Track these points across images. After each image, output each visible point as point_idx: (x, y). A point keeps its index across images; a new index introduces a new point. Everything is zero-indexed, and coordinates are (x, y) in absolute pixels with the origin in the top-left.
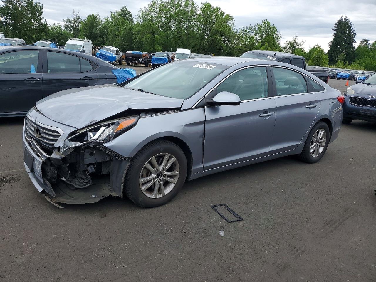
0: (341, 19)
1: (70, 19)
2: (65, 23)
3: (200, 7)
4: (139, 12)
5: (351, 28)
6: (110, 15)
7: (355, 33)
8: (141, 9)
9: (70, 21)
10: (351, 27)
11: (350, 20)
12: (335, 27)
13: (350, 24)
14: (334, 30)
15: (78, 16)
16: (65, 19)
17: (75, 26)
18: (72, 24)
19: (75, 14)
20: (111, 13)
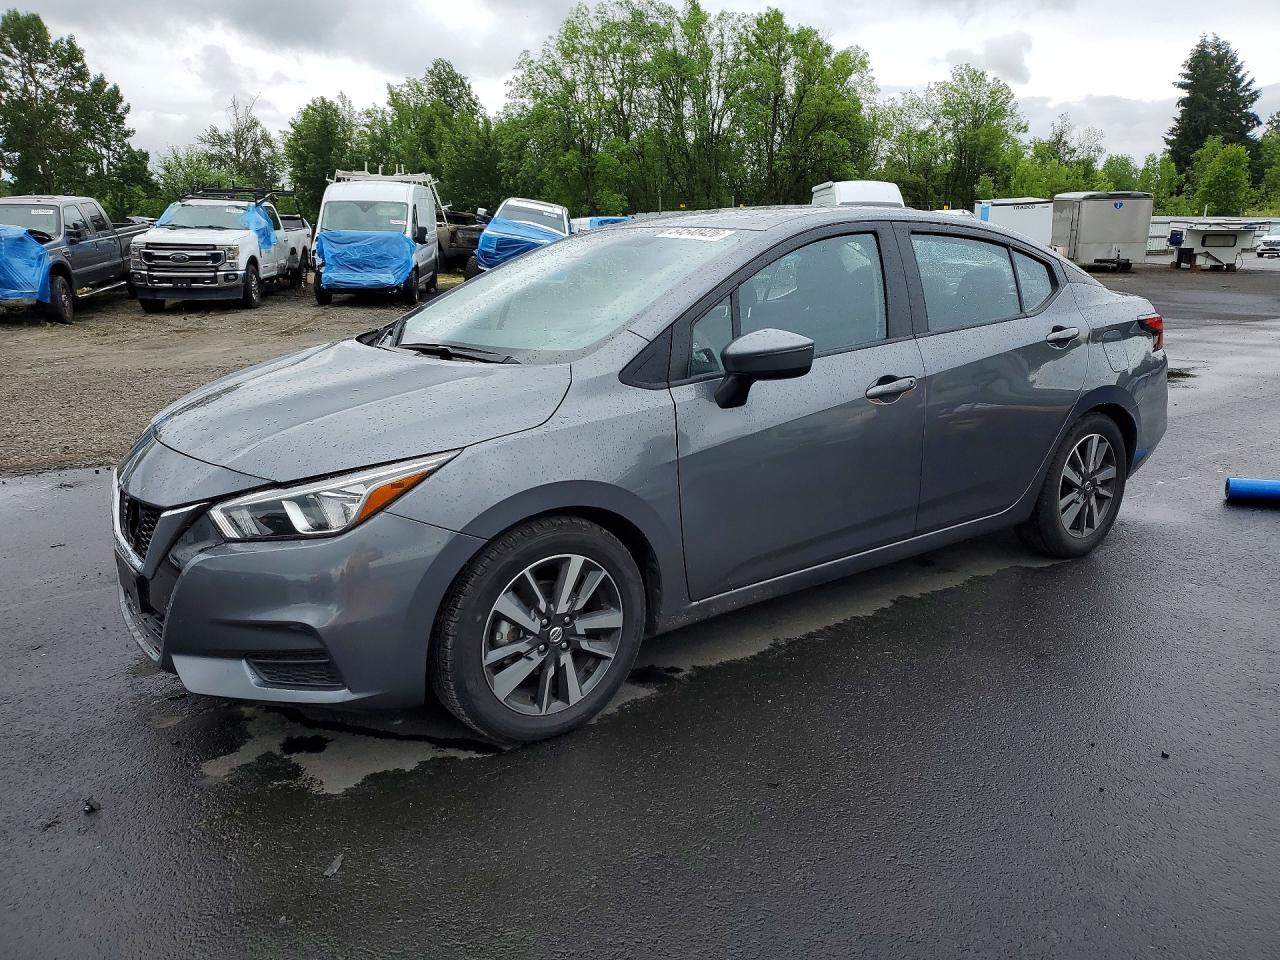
0: (1203, 46)
1: (222, 132)
2: (206, 147)
4: (520, 66)
5: (1240, 76)
6: (387, 98)
7: (1256, 92)
8: (523, 57)
9: (222, 141)
10: (1237, 72)
11: (1233, 47)
12: (1186, 76)
13: (1232, 61)
14: (1182, 86)
15: (252, 118)
16: (203, 134)
17: (241, 155)
18: (233, 150)
19: (241, 111)
20: (389, 87)
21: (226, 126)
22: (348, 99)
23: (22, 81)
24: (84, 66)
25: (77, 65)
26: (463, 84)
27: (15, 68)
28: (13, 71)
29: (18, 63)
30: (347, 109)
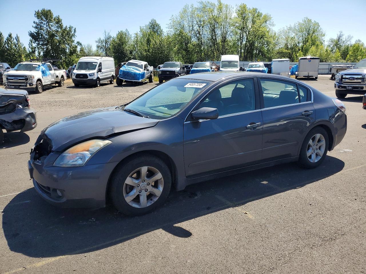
1: (102, 39)
2: (97, 44)
3: (235, 9)
6: (139, 30)
9: (102, 42)
15: (110, 35)
16: (97, 40)
17: (107, 46)
18: (104, 44)
19: (107, 34)
20: (140, 27)
21: (103, 38)
22: (128, 31)
23: (46, 28)
24: (62, 23)
25: (60, 23)
26: (159, 26)
27: (45, 24)
28: (44, 25)
29: (45, 23)
30: (128, 33)
